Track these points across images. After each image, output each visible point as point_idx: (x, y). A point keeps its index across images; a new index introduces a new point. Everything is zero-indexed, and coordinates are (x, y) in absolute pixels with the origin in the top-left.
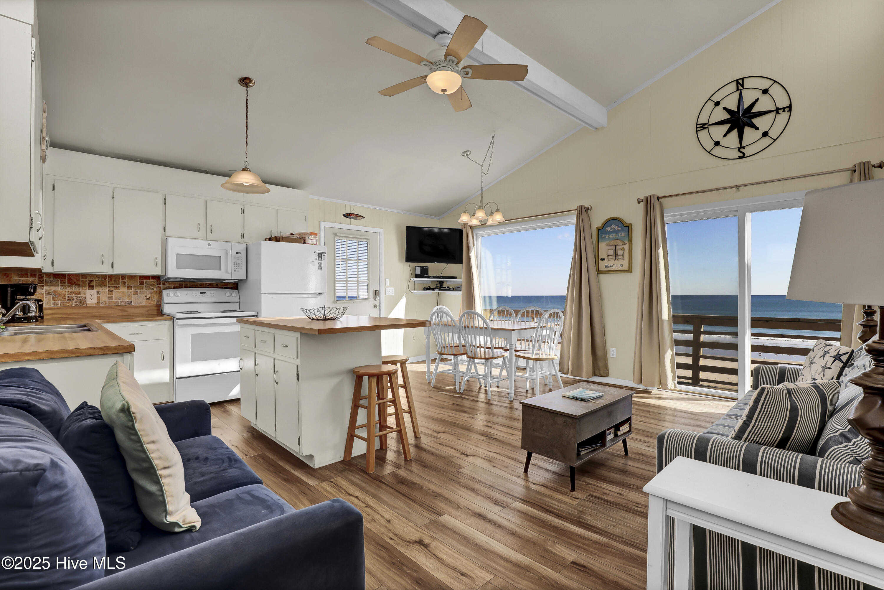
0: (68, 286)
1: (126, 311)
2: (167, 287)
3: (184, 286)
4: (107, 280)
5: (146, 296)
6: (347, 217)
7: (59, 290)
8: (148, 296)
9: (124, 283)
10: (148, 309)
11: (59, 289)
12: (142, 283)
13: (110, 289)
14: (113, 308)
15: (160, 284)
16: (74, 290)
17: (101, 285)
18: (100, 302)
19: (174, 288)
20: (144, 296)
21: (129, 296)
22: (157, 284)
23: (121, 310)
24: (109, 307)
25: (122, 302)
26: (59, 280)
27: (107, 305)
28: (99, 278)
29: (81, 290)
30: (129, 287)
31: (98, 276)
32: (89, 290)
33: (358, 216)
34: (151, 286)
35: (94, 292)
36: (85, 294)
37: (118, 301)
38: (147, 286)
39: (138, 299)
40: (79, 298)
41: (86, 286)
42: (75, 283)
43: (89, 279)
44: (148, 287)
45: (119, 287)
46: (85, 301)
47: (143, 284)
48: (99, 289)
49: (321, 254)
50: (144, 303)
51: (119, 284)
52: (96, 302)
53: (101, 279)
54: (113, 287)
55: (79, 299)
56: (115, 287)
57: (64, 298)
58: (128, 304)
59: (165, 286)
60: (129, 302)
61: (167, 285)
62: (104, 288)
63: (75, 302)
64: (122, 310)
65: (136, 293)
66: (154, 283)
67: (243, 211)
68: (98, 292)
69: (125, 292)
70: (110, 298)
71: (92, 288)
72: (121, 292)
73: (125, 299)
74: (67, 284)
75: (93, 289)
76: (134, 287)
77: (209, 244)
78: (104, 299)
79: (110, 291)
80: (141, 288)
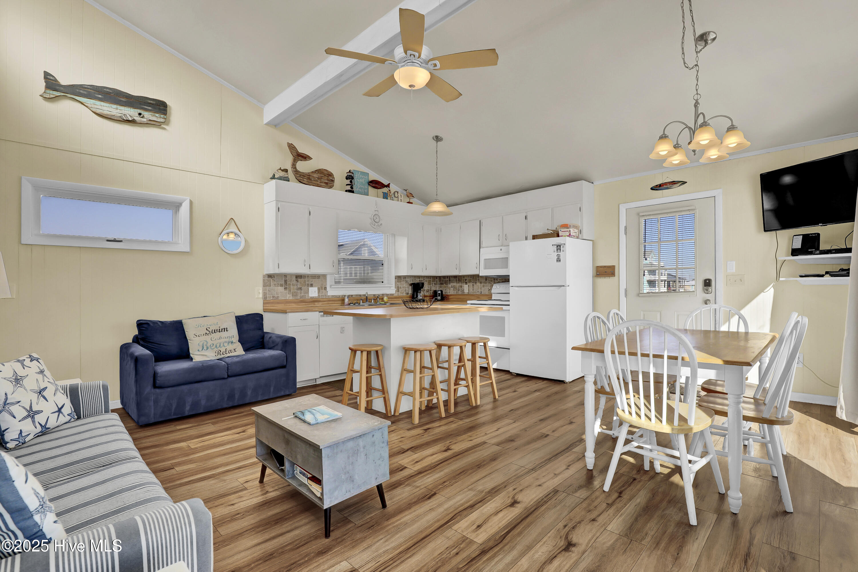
0: (458, 283)
4: (472, 278)
5: (488, 288)
6: (657, 190)
8: (490, 288)
9: (479, 279)
10: (489, 297)
11: (455, 284)
12: (486, 280)
14: (474, 296)
19: (502, 282)
21: (481, 288)
25: (478, 292)
26: (455, 279)
27: (472, 294)
29: (462, 285)
30: (481, 283)
31: (468, 276)
33: (674, 183)
34: (490, 281)
35: (467, 285)
36: (464, 287)
37: (476, 292)
39: (485, 290)
40: (462, 289)
41: (463, 283)
42: (460, 281)
43: (465, 278)
46: (464, 291)
48: (469, 284)
49: (560, 246)
50: (487, 293)
51: (476, 281)
52: (468, 292)
53: (469, 278)
54: (474, 282)
57: (457, 290)
59: (497, 281)
60: (481, 292)
62: (471, 283)
63: (460, 292)
64: (478, 297)
65: (483, 287)
67: (526, 218)
68: (469, 286)
69: (479, 286)
70: (473, 290)
71: (466, 283)
72: (477, 286)
73: (479, 290)
76: (483, 282)
77: (501, 250)
78: (471, 290)
79: (473, 285)
80: (486, 283)
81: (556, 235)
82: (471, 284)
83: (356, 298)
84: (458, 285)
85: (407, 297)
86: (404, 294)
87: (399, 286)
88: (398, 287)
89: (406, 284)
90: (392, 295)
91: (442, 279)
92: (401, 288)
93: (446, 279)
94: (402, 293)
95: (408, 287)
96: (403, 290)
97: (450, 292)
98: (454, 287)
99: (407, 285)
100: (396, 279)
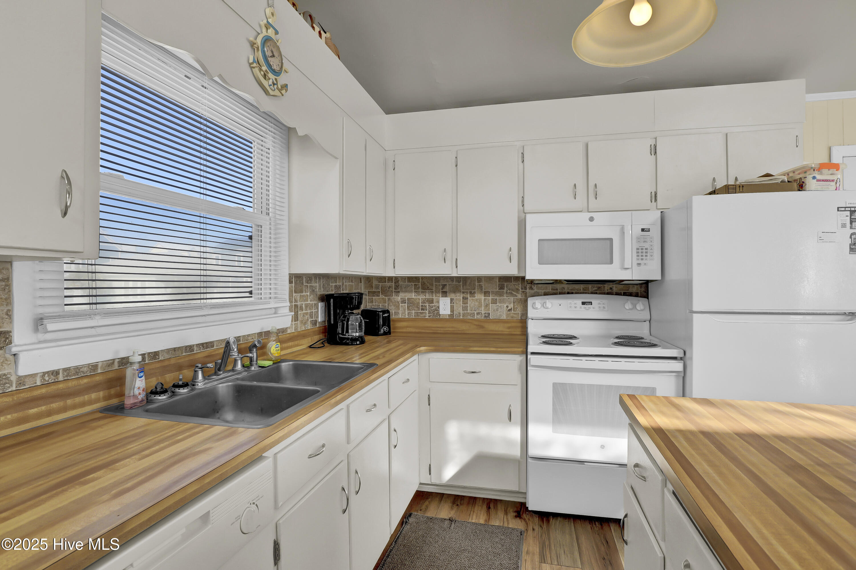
0: (422, 292)
1: (482, 327)
2: (534, 293)
3: (559, 291)
4: (461, 283)
5: (507, 307)
7: (413, 297)
8: (511, 306)
9: (481, 287)
10: (509, 325)
11: (413, 295)
12: (502, 287)
13: (464, 295)
14: (468, 322)
15: (526, 288)
16: (427, 297)
17: (455, 290)
18: (454, 314)
19: (546, 294)
20: (505, 306)
21: (487, 306)
22: (522, 289)
23: (476, 325)
24: (463, 321)
25: (478, 314)
26: (413, 284)
27: (461, 318)
28: (453, 281)
29: (434, 298)
30: (486, 293)
31: (451, 278)
32: (442, 297)
34: (514, 291)
35: (448, 300)
36: (438, 302)
37: (474, 313)
38: (508, 291)
39: (497, 310)
40: (432, 307)
41: (439, 292)
42: (428, 288)
43: (443, 282)
44: (510, 293)
45: (474, 293)
46: (438, 311)
47: (504, 289)
48: (453, 296)
50: (504, 317)
51: (474, 289)
52: (449, 313)
53: (454, 283)
54: (467, 292)
55: (433, 309)
56: (471, 293)
57: (418, 308)
58: (485, 317)
59: (532, 292)
60: (487, 315)
61: (535, 290)
62: (458, 294)
63: (428, 313)
64: (478, 325)
65: (494, 302)
66: (517, 287)
68: (452, 300)
69: (482, 300)
70: (465, 308)
71: (445, 294)
72: (477, 300)
73: (481, 310)
74: (420, 290)
75: (446, 296)
76: (493, 292)
77: (591, 219)
78: (459, 309)
79: (465, 299)
80: (501, 295)
81: (795, 185)
82: (459, 297)
83: (173, 361)
84: (421, 297)
85: (314, 333)
86: (309, 326)
87: (299, 303)
88: (296, 306)
89: (312, 296)
90: (283, 331)
91: (375, 283)
92: (301, 309)
93: (388, 284)
94: (305, 324)
95: (315, 304)
96: (307, 314)
97: (397, 313)
98: (411, 303)
99: (314, 300)
100: (291, 282)
